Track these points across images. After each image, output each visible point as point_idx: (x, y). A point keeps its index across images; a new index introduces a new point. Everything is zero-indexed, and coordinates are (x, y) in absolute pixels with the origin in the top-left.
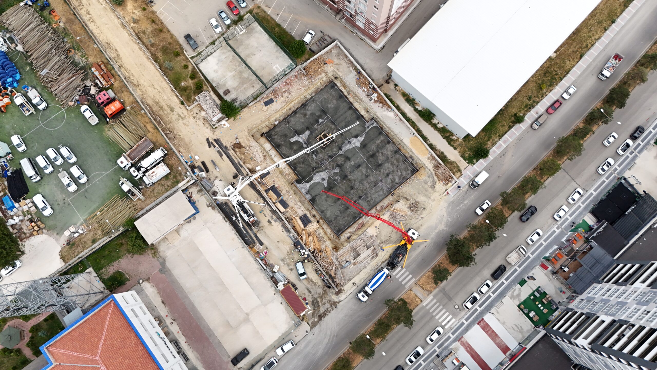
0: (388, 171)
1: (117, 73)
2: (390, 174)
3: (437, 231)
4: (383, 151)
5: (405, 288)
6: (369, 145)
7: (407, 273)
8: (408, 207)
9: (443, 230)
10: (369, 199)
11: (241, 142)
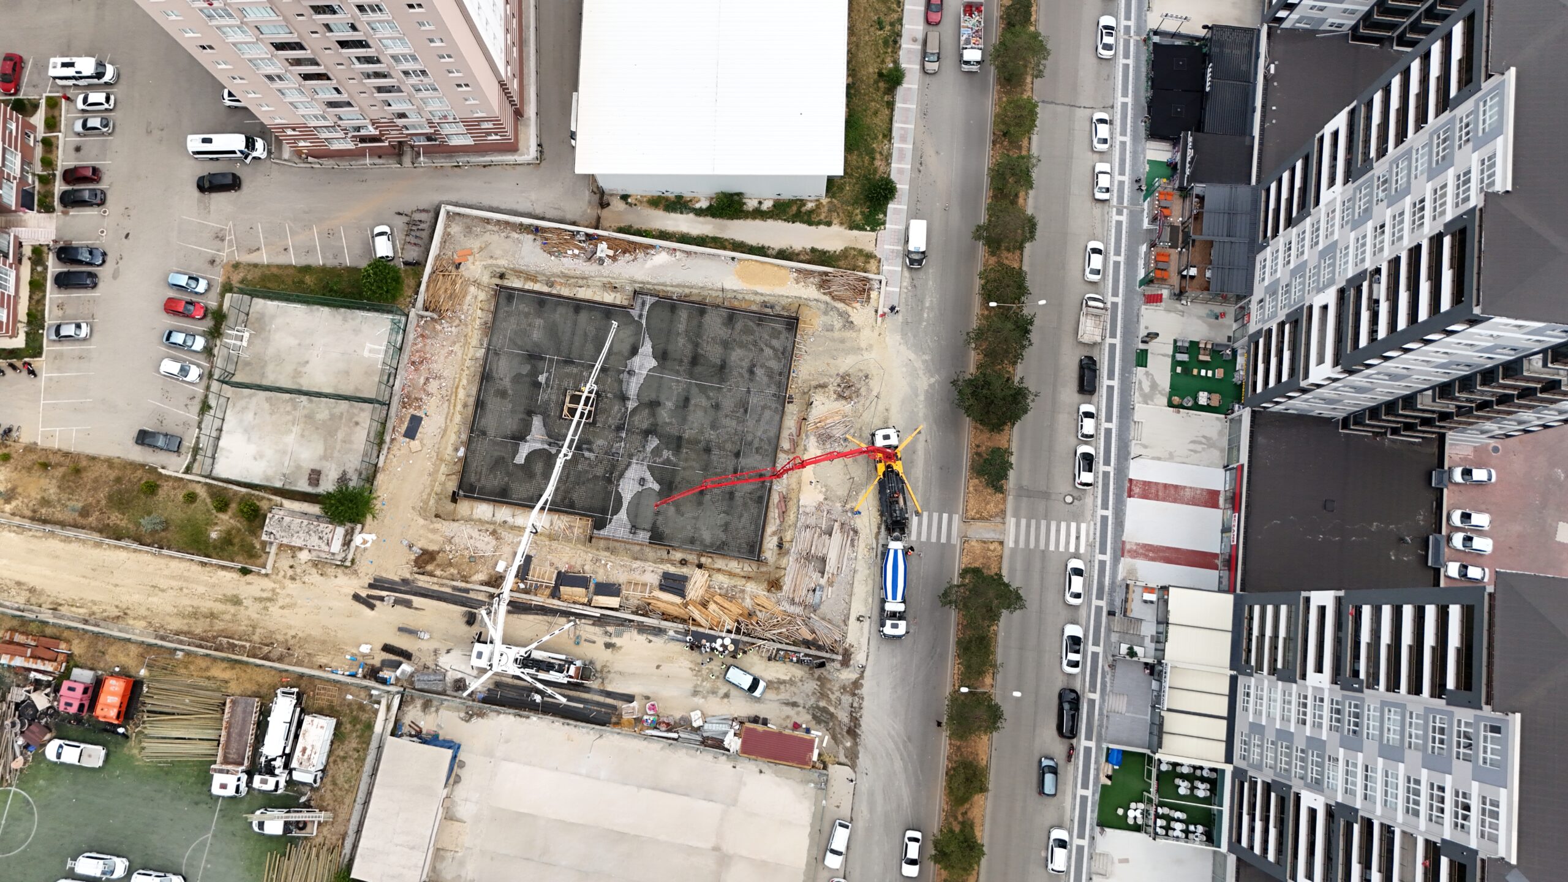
0: (746, 364)
1: (60, 626)
2: (754, 366)
3: (922, 398)
4: (705, 337)
5: (955, 546)
6: (671, 348)
7: (935, 516)
8: (836, 399)
9: (930, 385)
10: (756, 444)
11: (426, 547)
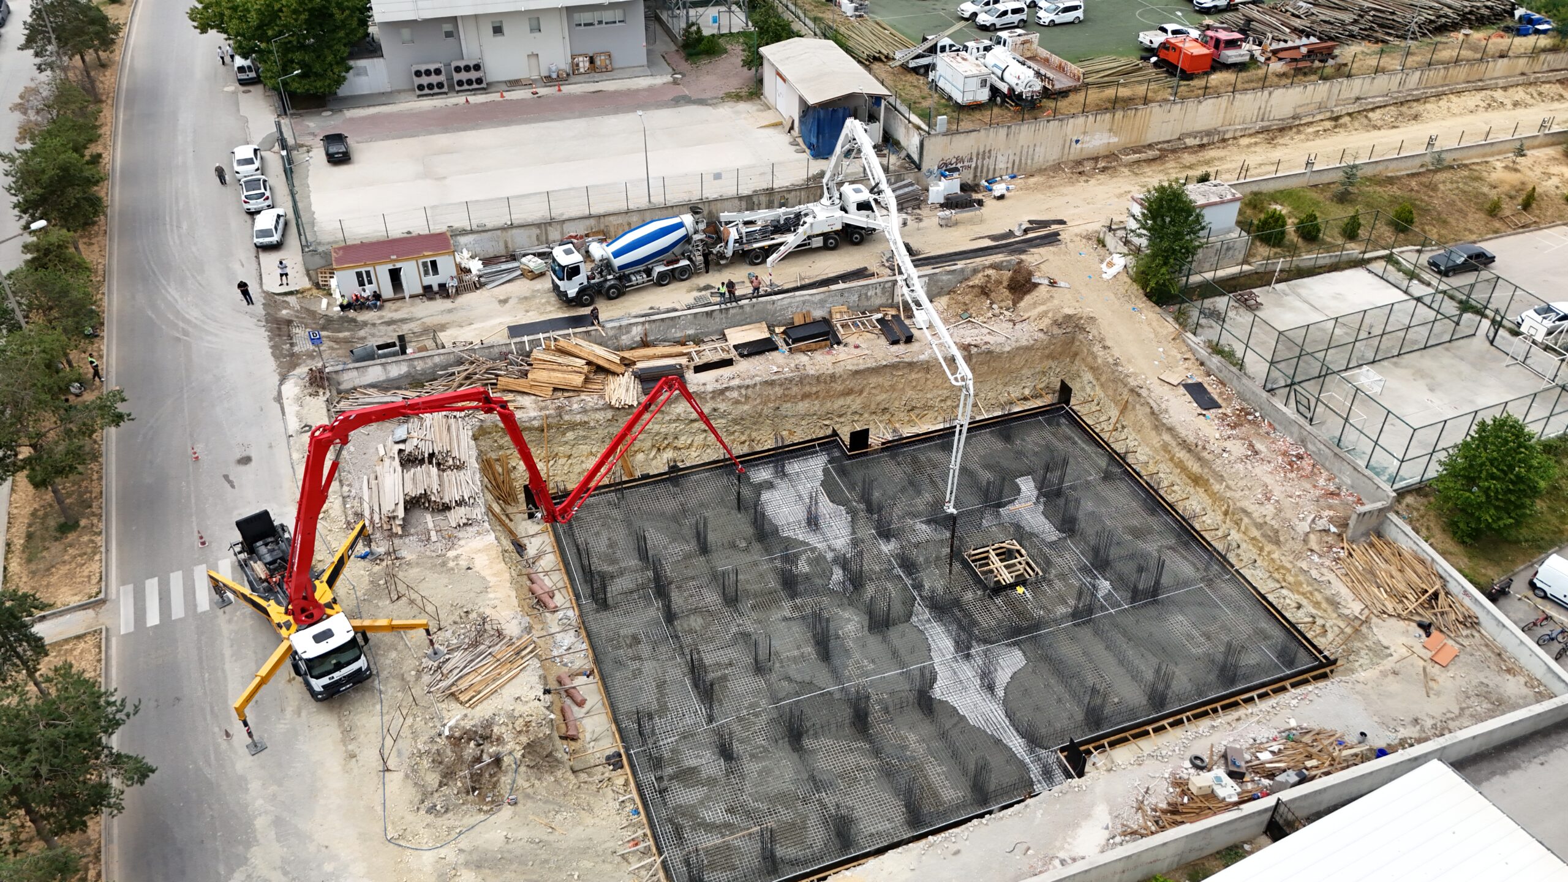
0: (752, 768)
2: (729, 772)
3: (260, 823)
4: (873, 774)
7: (178, 611)
8: (489, 724)
10: (645, 649)
11: (1034, 294)
